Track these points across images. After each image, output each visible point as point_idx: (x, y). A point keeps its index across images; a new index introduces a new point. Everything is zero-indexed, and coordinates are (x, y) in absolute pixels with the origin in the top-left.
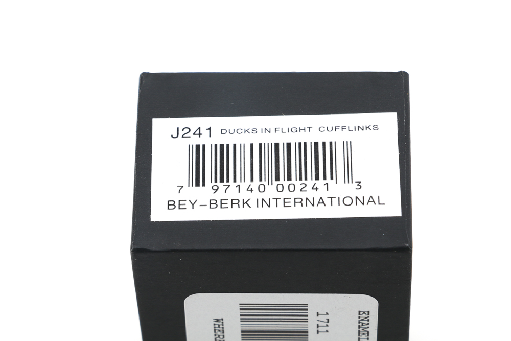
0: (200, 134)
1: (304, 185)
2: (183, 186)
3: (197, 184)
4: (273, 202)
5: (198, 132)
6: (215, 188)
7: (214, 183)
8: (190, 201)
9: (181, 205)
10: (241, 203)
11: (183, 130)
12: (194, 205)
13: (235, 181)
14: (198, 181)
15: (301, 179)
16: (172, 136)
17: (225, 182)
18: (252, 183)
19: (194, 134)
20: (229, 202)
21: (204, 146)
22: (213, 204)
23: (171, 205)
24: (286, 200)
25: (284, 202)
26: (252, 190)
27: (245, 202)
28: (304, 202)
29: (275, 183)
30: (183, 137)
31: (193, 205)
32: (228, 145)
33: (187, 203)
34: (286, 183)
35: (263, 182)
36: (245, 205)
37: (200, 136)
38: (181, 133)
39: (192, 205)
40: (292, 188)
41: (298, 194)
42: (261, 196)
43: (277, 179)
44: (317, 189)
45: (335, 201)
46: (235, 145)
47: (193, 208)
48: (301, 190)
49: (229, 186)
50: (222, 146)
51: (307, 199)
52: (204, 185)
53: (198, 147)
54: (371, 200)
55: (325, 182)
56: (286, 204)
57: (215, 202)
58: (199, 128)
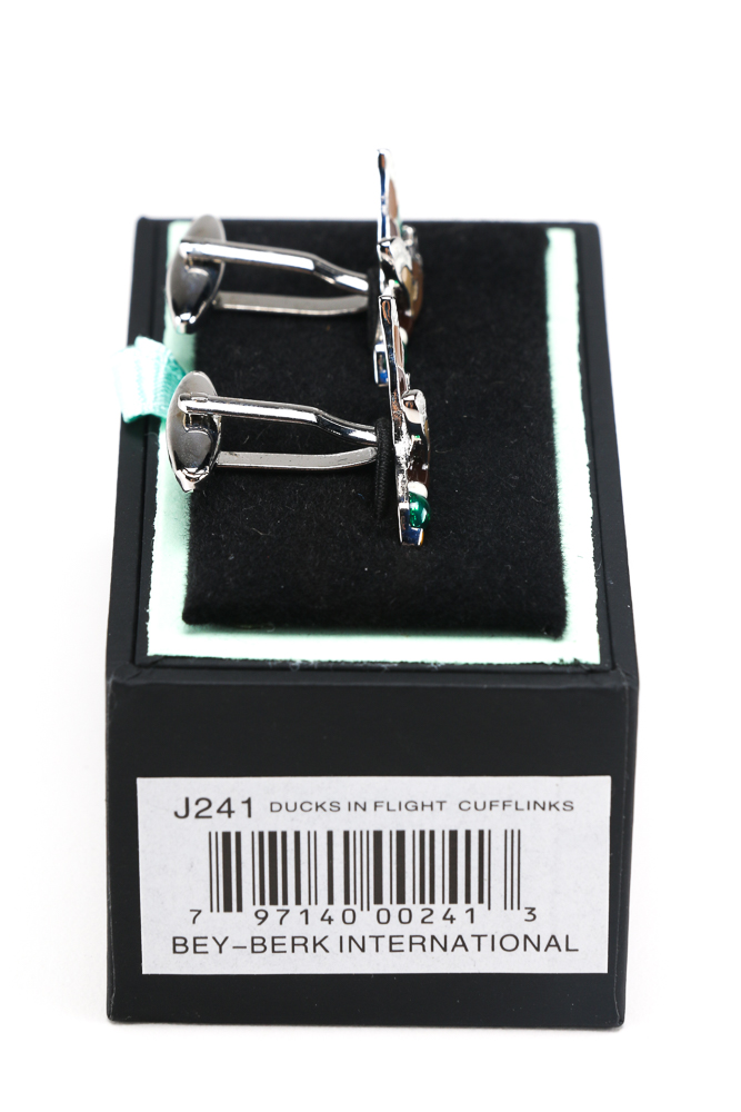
0: (230, 812)
1: (428, 912)
2: (200, 912)
3: (228, 908)
4: (370, 944)
5: (225, 808)
6: (262, 915)
7: (258, 907)
8: (214, 938)
9: (197, 945)
10: (310, 945)
11: (197, 803)
12: (223, 947)
13: (298, 902)
14: (230, 901)
15: (422, 901)
16: (176, 814)
17: (280, 906)
18: (330, 907)
19: (219, 811)
20: (288, 942)
21: (238, 835)
22: (257, 945)
23: (179, 944)
24: (394, 940)
25: (391, 943)
26: (330, 920)
27: (317, 941)
28: (428, 944)
29: (375, 908)
30: (197, 816)
31: (220, 946)
32: (284, 835)
33: (210, 942)
34: (395, 908)
35: (352, 906)
36: (319, 947)
37: (230, 816)
38: (194, 809)
39: (218, 947)
40: (405, 915)
41: (416, 927)
42: (347, 931)
43: (378, 900)
44: (452, 919)
45: (486, 942)
46: (297, 835)
47: (221, 952)
48: (423, 921)
49: (287, 911)
50: (273, 835)
51: (433, 937)
52: (240, 909)
53: (226, 836)
54: (553, 942)
55: (469, 906)
56: (394, 947)
57: (261, 941)
58: (228, 801)
